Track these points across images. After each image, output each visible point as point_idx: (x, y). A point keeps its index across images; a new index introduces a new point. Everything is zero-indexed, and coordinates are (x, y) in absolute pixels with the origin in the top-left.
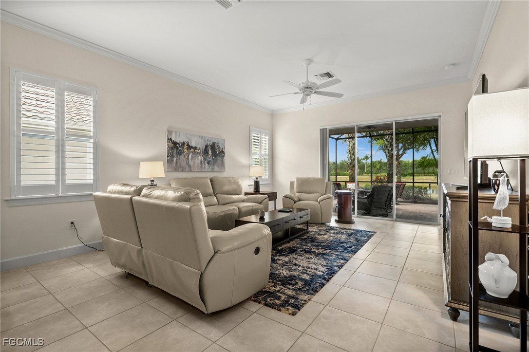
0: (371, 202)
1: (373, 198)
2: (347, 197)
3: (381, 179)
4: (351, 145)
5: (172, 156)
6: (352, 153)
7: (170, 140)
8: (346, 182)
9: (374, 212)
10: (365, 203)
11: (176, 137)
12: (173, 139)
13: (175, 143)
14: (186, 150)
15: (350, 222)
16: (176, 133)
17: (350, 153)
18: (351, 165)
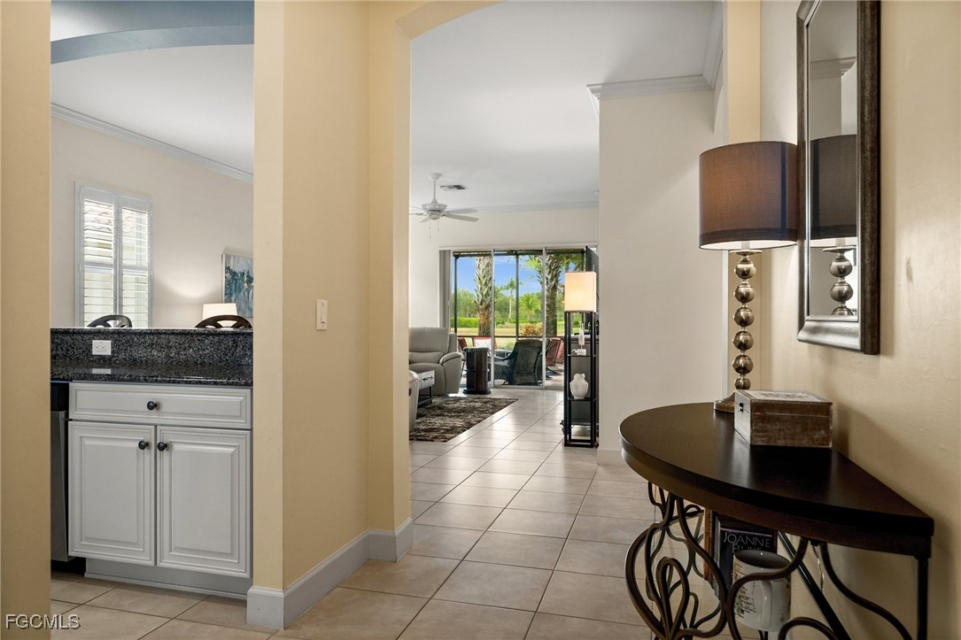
0: (513, 366)
1: (516, 360)
2: (481, 355)
3: (534, 332)
4: (481, 267)
5: (231, 295)
6: (484, 283)
7: (228, 269)
8: (473, 337)
9: (518, 379)
10: (506, 367)
11: (234, 265)
12: (231, 268)
13: (234, 274)
14: (246, 285)
15: (485, 392)
16: (235, 257)
17: (481, 282)
18: (481, 304)
